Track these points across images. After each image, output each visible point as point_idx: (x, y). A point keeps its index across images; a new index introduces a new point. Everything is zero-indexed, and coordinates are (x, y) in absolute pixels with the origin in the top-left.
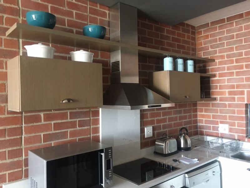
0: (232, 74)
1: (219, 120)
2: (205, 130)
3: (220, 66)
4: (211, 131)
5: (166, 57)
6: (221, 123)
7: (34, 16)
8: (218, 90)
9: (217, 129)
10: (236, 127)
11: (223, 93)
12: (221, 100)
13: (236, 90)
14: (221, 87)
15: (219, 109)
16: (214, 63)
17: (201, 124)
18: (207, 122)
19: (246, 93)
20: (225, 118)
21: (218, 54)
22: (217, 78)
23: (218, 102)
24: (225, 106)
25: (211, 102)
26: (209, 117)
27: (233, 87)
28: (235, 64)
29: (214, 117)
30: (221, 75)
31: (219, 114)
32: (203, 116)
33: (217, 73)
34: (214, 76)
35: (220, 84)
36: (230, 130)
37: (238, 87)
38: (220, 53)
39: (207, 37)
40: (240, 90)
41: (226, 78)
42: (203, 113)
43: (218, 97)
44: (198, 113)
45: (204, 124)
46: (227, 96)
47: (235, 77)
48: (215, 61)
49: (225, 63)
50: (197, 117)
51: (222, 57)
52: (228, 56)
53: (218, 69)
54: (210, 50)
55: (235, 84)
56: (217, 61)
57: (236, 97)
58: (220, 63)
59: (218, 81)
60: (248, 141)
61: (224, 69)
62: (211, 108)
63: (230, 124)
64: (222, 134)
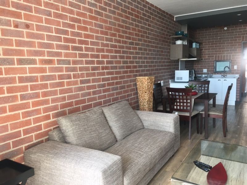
0: (209, 49)
1: (203, 68)
4: (200, 72)
5: (193, 42)
6: (204, 68)
7: (180, 32)
9: (203, 71)
10: (210, 70)
11: (205, 57)
12: (205, 59)
14: (205, 54)
15: (203, 63)
18: (197, 69)
19: (214, 56)
20: (206, 66)
21: (204, 41)
22: (203, 51)
23: (203, 60)
24: (206, 62)
26: (199, 66)
27: (210, 54)
28: (211, 45)
29: (201, 67)
30: (205, 49)
31: (203, 65)
32: (196, 67)
33: (203, 49)
34: (202, 50)
36: (208, 71)
37: (212, 54)
38: (205, 40)
39: (200, 33)
41: (207, 51)
42: (196, 65)
43: (203, 58)
44: (194, 66)
46: (207, 58)
47: (211, 50)
49: (207, 45)
50: (193, 67)
51: (206, 42)
52: (208, 42)
54: (201, 39)
56: (204, 44)
57: (211, 58)
58: (205, 45)
59: (204, 52)
60: (214, 74)
61: (206, 47)
62: (200, 63)
63: (207, 69)
64: (204, 73)
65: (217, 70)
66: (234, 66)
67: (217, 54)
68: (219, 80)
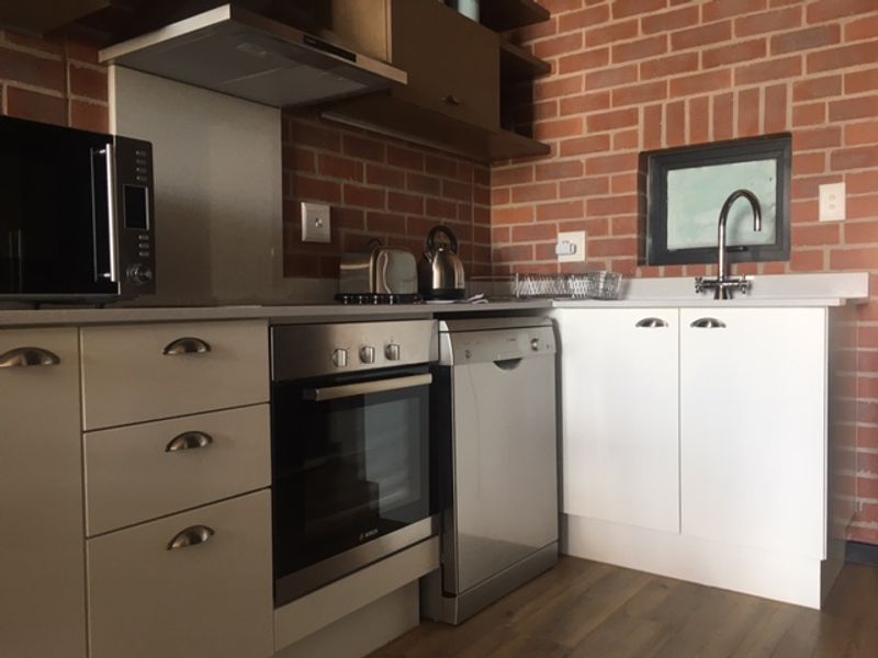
0: (601, 56)
1: (557, 222)
2: (511, 264)
3: (565, 34)
4: (534, 262)
6: (567, 228)
8: (558, 118)
9: (551, 252)
10: (610, 236)
11: (572, 127)
12: (567, 149)
13: (612, 109)
14: (568, 108)
15: (557, 182)
16: (546, 24)
17: (501, 245)
18: (520, 233)
19: (641, 116)
20: (575, 210)
22: (555, 77)
23: (557, 159)
24: (576, 168)
25: (534, 164)
26: (526, 214)
27: (602, 101)
28: (611, 21)
29: (543, 213)
30: (568, 65)
31: (559, 200)
32: (508, 216)
33: (556, 58)
34: (547, 69)
35: (563, 97)
36: (592, 249)
37: (619, 97)
40: (626, 107)
41: (583, 73)
42: (510, 205)
43: (556, 142)
44: (495, 208)
45: (510, 244)
46: (585, 133)
47: (610, 65)
48: (548, 19)
49: (581, 20)
50: (488, 221)
53: (560, 45)
55: (610, 89)
56: (556, 16)
57: (612, 133)
58: (566, 23)
59: (559, 87)
60: (644, 276)
61: (576, 41)
62: (534, 182)
63: (592, 230)
64: (565, 265)
65: (675, 241)
66: (816, 193)
67: (658, 92)
68: (646, 323)
